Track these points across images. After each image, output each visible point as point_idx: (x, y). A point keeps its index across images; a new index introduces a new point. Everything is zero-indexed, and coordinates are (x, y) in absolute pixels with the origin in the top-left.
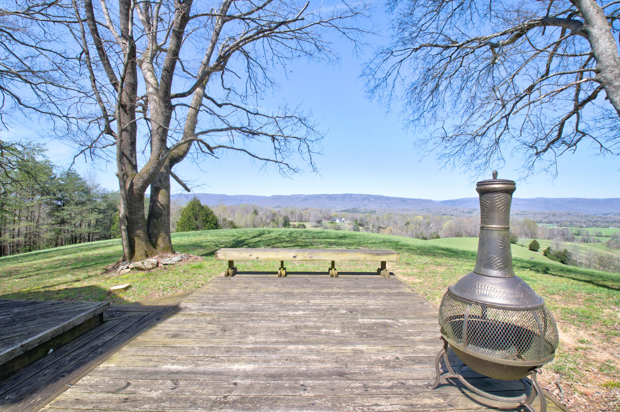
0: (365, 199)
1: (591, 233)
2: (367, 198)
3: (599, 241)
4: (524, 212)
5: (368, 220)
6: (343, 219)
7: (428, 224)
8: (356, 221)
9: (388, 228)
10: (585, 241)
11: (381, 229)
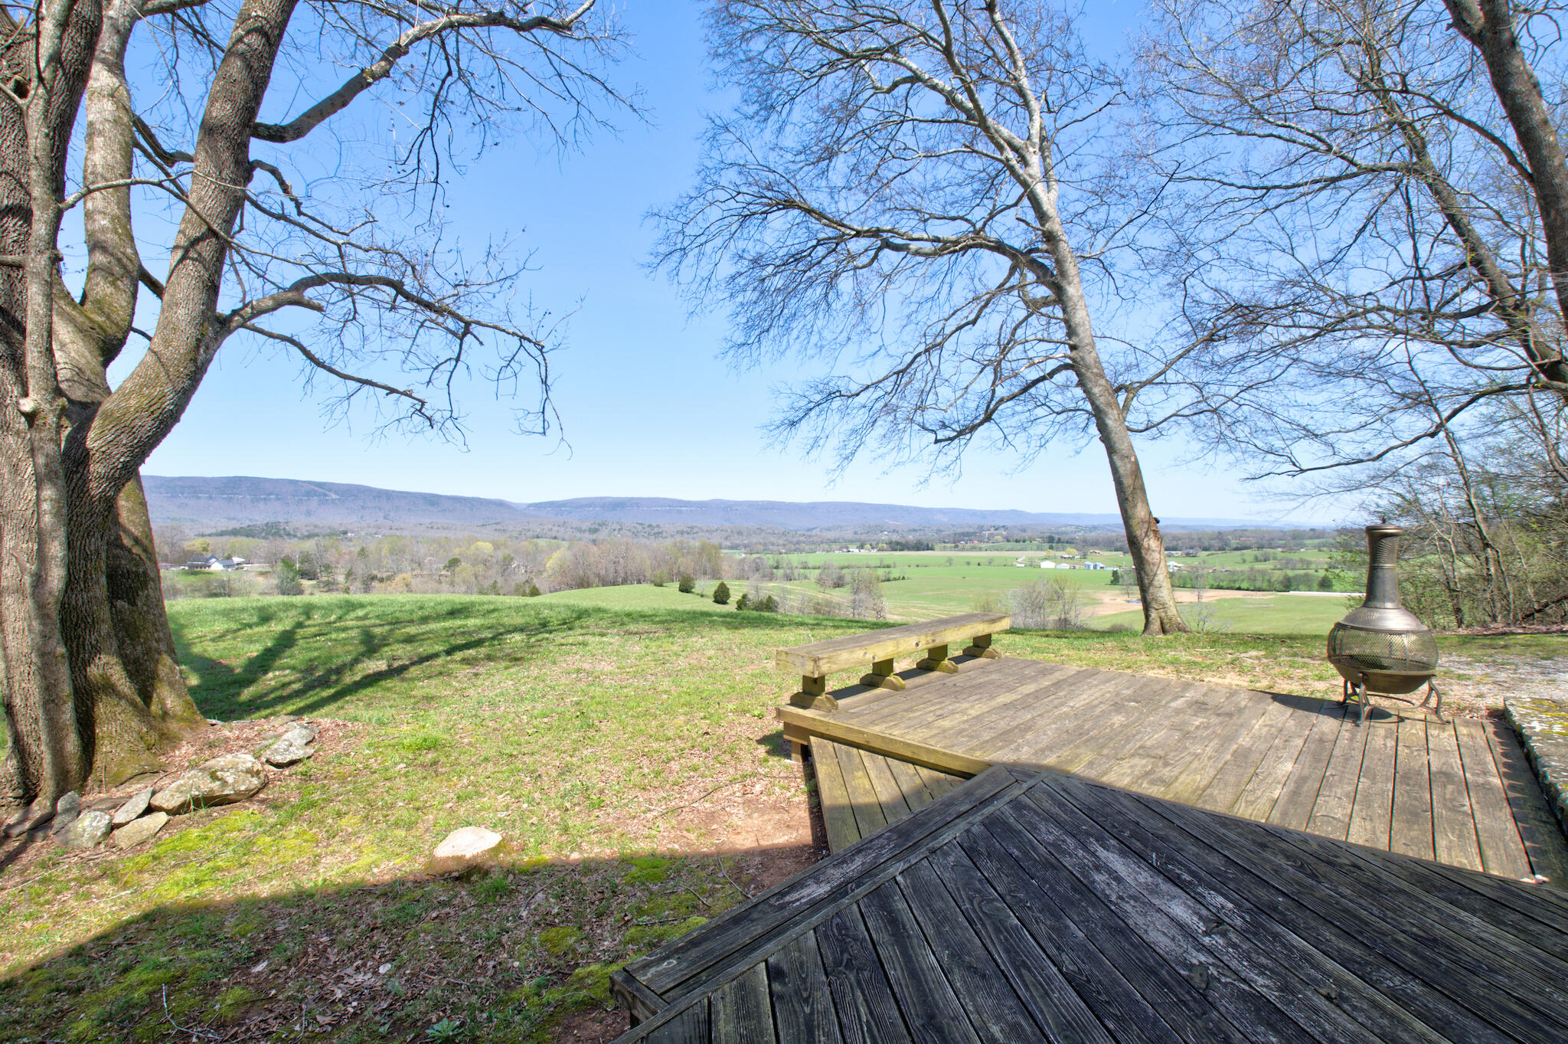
0: (309, 494)
1: (795, 564)
2: (316, 494)
3: (806, 578)
4: (692, 528)
5: (330, 557)
6: (236, 560)
7: (507, 561)
8: (288, 562)
9: (398, 578)
10: (789, 578)
11: (375, 584)
